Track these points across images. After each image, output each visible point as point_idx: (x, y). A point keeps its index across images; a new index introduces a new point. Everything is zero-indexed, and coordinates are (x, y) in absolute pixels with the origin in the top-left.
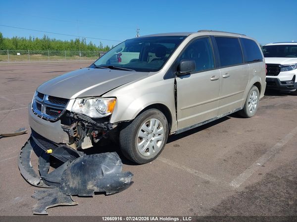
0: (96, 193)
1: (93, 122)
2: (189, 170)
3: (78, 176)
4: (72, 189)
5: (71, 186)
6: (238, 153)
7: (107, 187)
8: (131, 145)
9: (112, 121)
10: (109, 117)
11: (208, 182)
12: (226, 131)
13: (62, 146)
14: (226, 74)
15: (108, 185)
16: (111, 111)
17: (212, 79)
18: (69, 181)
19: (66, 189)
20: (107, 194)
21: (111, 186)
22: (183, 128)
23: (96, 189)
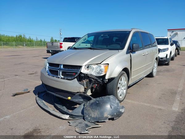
0: (109, 119)
1: (97, 78)
2: (146, 104)
3: (97, 110)
4: (94, 118)
5: (93, 116)
6: (163, 94)
7: (115, 115)
8: (115, 91)
9: (107, 77)
10: (105, 75)
11: (160, 109)
12: (148, 85)
13: (79, 94)
14: (148, 52)
15: (115, 114)
16: (106, 72)
17: (143, 55)
18: (90, 114)
19: (89, 118)
20: (115, 119)
21: (116, 114)
22: (133, 82)
23: (110, 117)
